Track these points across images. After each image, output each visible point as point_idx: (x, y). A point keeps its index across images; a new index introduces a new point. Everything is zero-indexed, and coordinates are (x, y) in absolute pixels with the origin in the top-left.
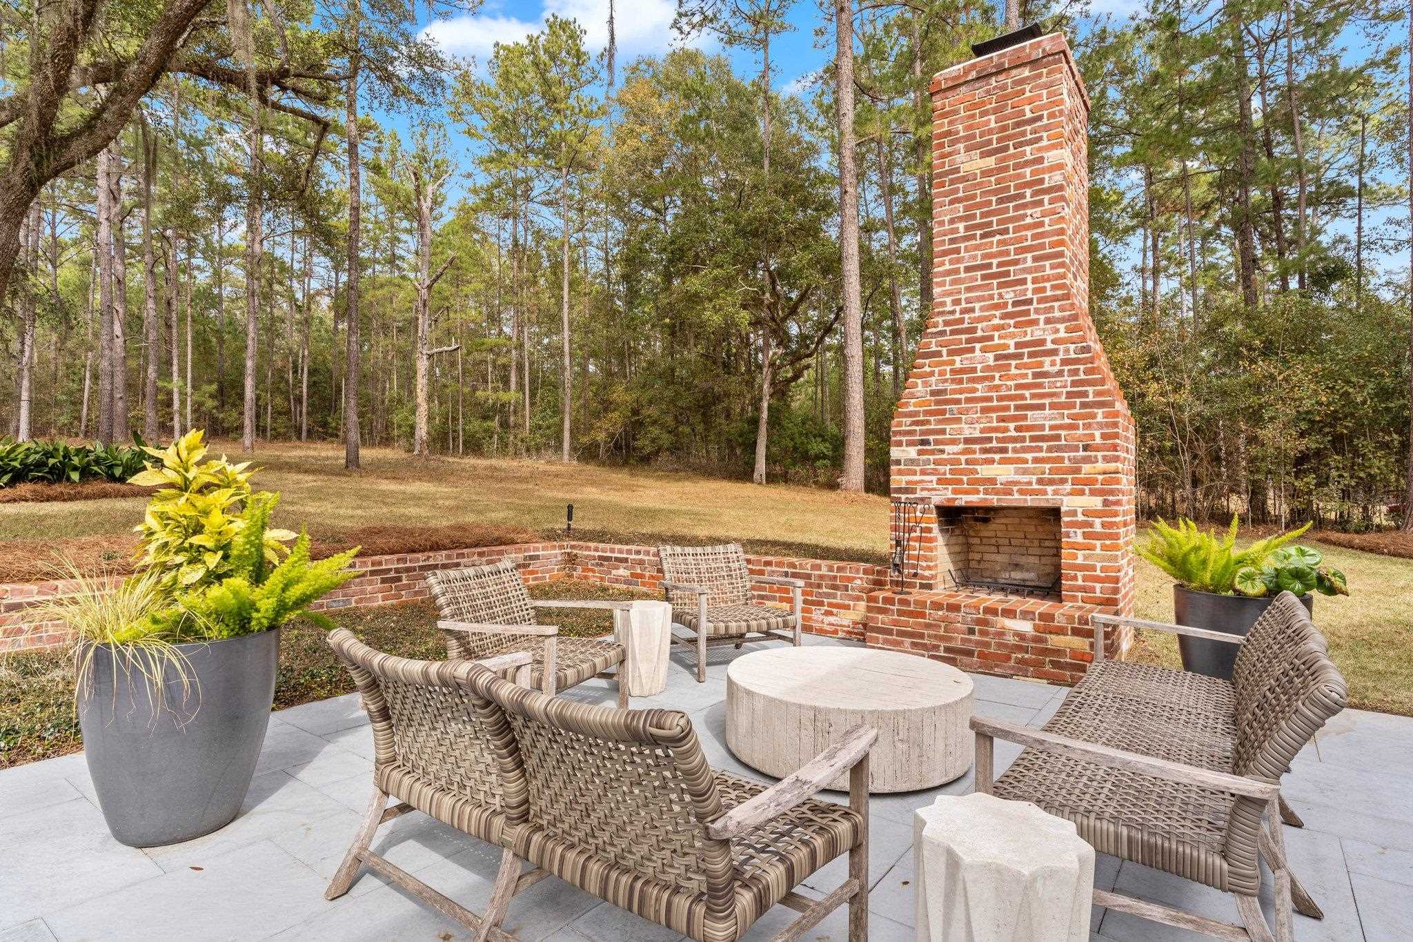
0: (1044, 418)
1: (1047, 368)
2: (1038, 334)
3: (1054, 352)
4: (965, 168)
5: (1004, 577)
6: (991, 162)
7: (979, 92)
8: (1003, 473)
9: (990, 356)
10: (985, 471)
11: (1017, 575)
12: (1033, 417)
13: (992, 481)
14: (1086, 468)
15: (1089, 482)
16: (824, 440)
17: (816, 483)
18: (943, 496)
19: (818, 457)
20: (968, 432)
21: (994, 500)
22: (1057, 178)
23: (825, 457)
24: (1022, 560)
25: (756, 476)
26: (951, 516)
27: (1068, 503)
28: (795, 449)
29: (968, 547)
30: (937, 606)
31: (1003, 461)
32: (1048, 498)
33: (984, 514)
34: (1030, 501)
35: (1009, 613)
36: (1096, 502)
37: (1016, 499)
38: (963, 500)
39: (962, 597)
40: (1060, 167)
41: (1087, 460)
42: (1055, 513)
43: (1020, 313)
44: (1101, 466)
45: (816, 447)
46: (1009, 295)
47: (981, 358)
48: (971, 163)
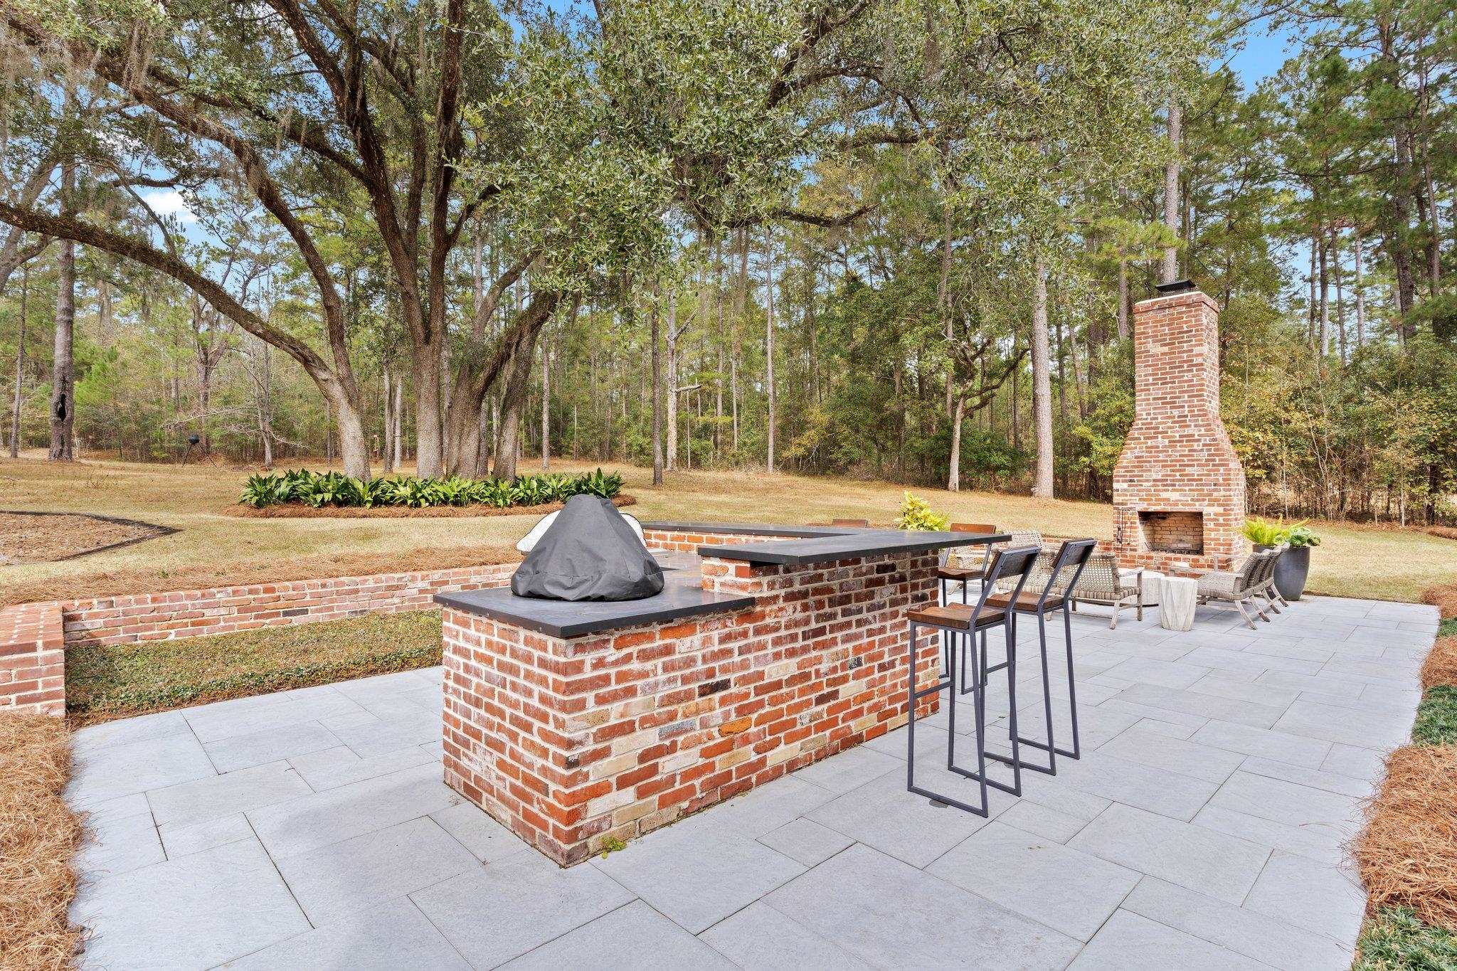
0: (1194, 471)
1: (1195, 447)
2: (1191, 432)
3: (1199, 440)
4: (1152, 351)
5: (1174, 546)
6: (1166, 349)
7: (1160, 315)
8: (1173, 496)
9: (1167, 441)
10: (1164, 495)
11: (1181, 546)
12: (1188, 470)
13: (1168, 500)
14: (1215, 494)
15: (1215, 500)
16: (1004, 453)
17: (997, 489)
18: (1143, 507)
19: (998, 468)
20: (1155, 477)
21: (1169, 509)
22: (1200, 360)
23: (1005, 467)
24: (1184, 538)
25: (951, 485)
26: (1146, 516)
27: (1206, 510)
28: (979, 462)
29: (1154, 532)
30: (1142, 557)
31: (1174, 490)
32: (1196, 508)
33: (1163, 516)
34: (1187, 509)
35: (1176, 559)
36: (1220, 510)
37: (1180, 508)
38: (1152, 509)
39: (1153, 554)
40: (1201, 355)
41: (1215, 490)
42: (1200, 514)
43: (1181, 422)
44: (1222, 493)
45: (997, 459)
46: (1176, 413)
47: (1161, 442)
48: (1157, 349)
